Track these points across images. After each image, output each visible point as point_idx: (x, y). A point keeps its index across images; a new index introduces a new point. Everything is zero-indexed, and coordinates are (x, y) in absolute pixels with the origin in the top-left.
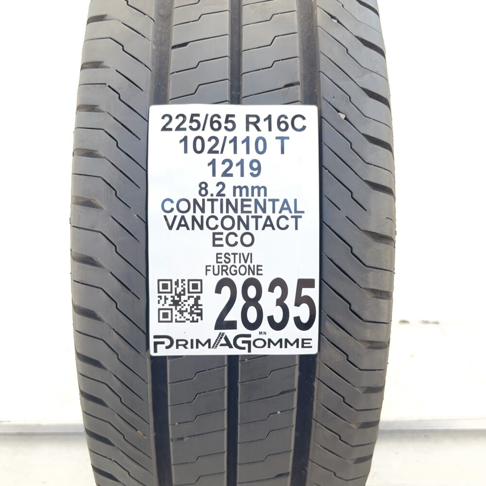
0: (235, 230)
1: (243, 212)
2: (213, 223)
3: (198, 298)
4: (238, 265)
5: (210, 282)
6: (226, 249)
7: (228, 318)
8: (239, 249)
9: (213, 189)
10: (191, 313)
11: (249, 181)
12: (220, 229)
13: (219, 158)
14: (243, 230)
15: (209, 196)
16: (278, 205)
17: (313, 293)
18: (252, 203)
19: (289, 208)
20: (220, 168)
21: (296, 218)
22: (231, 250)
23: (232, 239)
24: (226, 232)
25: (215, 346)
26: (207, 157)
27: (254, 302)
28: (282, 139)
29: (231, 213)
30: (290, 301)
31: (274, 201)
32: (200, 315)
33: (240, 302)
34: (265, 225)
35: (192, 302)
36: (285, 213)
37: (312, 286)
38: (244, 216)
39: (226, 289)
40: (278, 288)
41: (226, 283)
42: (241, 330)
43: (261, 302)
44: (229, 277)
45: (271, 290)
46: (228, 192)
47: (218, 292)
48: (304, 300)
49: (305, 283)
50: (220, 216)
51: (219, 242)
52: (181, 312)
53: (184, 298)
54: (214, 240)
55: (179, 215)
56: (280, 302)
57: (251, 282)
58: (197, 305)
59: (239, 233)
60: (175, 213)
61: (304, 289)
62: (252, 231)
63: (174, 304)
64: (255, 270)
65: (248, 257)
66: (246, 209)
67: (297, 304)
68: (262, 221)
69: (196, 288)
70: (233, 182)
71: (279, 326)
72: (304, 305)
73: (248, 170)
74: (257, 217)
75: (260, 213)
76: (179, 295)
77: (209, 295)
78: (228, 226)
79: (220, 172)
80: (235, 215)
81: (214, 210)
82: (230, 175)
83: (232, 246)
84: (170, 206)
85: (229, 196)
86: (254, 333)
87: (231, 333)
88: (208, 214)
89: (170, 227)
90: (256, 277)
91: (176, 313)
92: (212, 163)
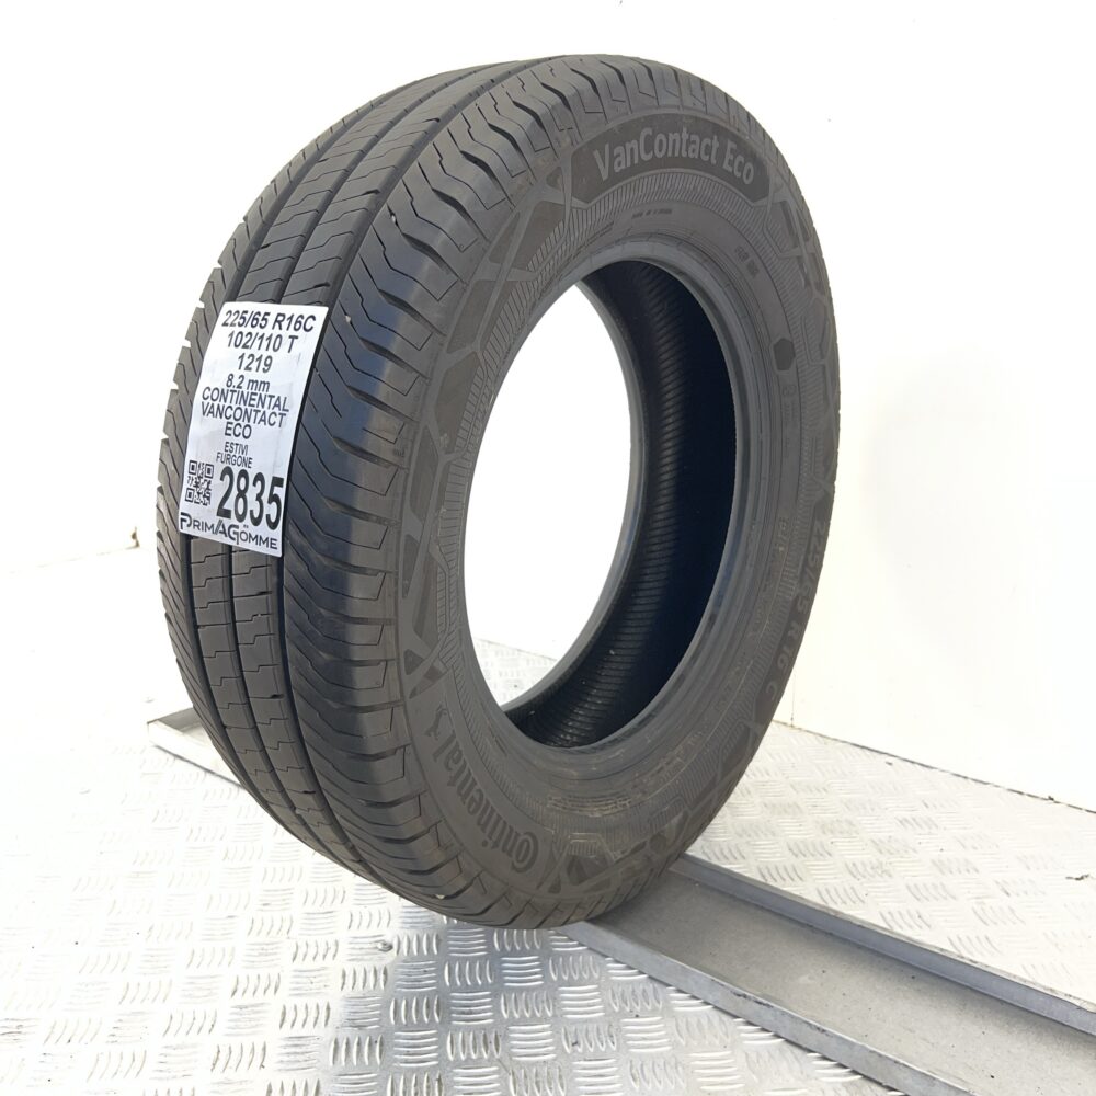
0: (240, 422)
1: (250, 405)
2: (229, 412)
3: (209, 483)
4: (237, 455)
5: (219, 468)
6: (233, 439)
7: (225, 507)
8: (240, 440)
9: (236, 381)
10: (204, 496)
11: (260, 376)
12: (232, 420)
13: (248, 352)
14: (246, 422)
15: (231, 388)
16: (274, 400)
17: (281, 492)
18: (257, 397)
19: (279, 406)
20: (246, 361)
21: (282, 415)
22: (235, 440)
23: (238, 430)
24: (235, 423)
25: (216, 533)
26: (240, 351)
27: (242, 494)
28: (293, 338)
29: (242, 406)
30: (265, 497)
31: (271, 396)
32: (209, 499)
33: (235, 492)
34: (261, 420)
35: (205, 485)
36: (276, 409)
37: (281, 485)
38: (249, 408)
39: (227, 477)
40: (259, 483)
41: (228, 471)
42: (234, 520)
43: (247, 495)
44: (231, 466)
45: (254, 484)
46: (244, 385)
47: (222, 479)
48: (274, 498)
49: (277, 482)
50: (234, 407)
51: (229, 432)
52: (199, 493)
53: (202, 481)
54: (227, 428)
55: (211, 402)
56: (259, 498)
57: (243, 474)
58: (208, 488)
59: (243, 425)
60: (209, 400)
61: (276, 488)
62: (251, 423)
63: (197, 486)
64: (247, 462)
65: (244, 449)
66: (252, 402)
67: (270, 502)
68: (259, 415)
69: (209, 472)
70: (250, 376)
71: (256, 522)
72: (274, 504)
73: (262, 366)
74: (257, 411)
75: (260, 408)
76: (200, 477)
77: (216, 480)
78: (237, 417)
79: (244, 366)
80: (243, 408)
81: (232, 400)
82: (250, 369)
83: (237, 436)
84: (208, 393)
85: (244, 389)
86: (241, 525)
87: (227, 522)
88: (227, 404)
89: (204, 414)
90: (246, 469)
91: (196, 494)
92: (242, 357)
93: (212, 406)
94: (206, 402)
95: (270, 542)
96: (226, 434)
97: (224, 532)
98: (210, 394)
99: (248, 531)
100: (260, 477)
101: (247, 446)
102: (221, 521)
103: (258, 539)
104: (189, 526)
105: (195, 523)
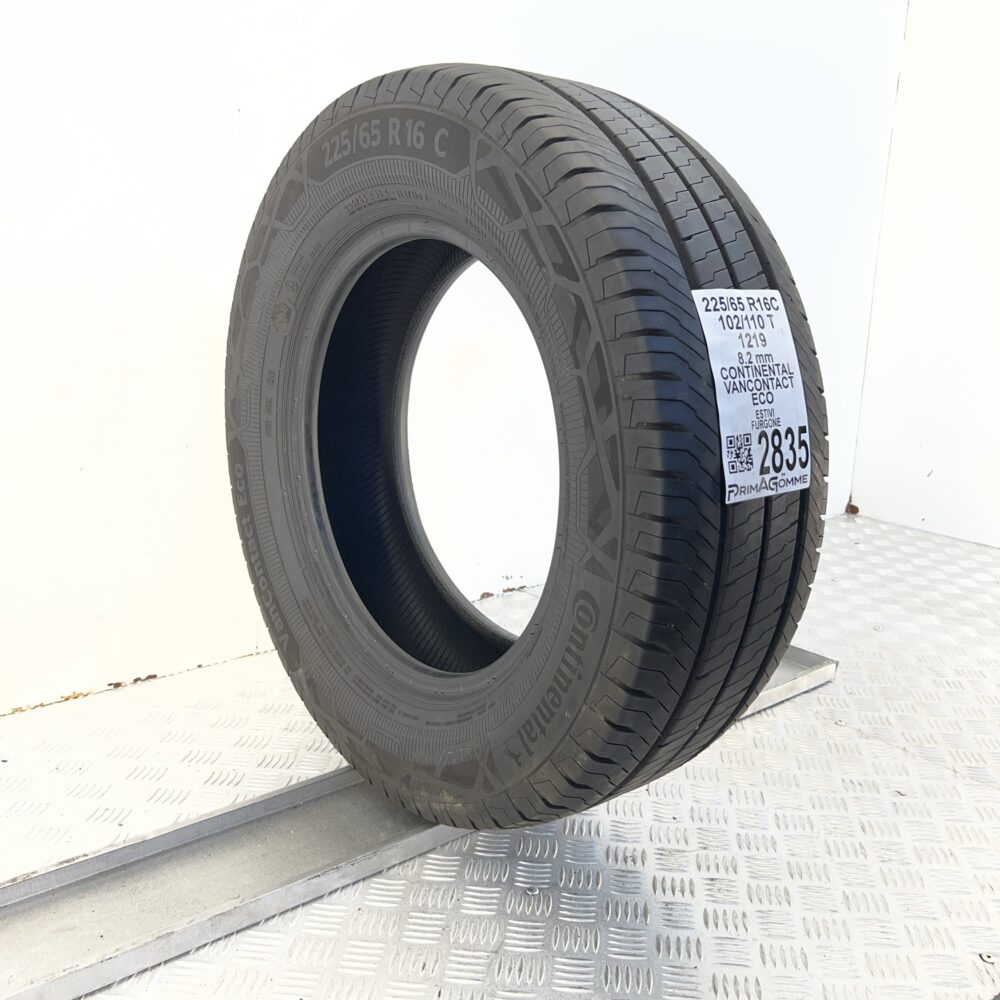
0: (762, 391)
1: (764, 375)
2: (751, 385)
3: (750, 450)
4: (767, 419)
5: (755, 435)
6: (760, 407)
7: (766, 465)
8: (766, 405)
9: (746, 358)
10: (747, 463)
11: (763, 351)
12: (755, 391)
13: (743, 333)
14: (767, 391)
15: (744, 365)
16: (780, 367)
17: (805, 437)
18: (767, 368)
19: (786, 371)
20: (746, 341)
21: (791, 378)
22: (763, 407)
23: (763, 398)
24: (758, 393)
25: (760, 490)
26: (736, 332)
27: (777, 449)
28: (770, 317)
29: (759, 377)
30: (796, 445)
31: (778, 365)
32: (751, 463)
33: (771, 449)
34: (777, 385)
35: (746, 453)
36: (785, 374)
37: (805, 432)
38: (765, 378)
39: (764, 440)
40: (789, 436)
41: (763, 435)
42: (773, 473)
43: (782, 448)
44: (765, 429)
45: (786, 438)
46: (753, 359)
47: (760, 443)
48: (802, 443)
49: (802, 430)
50: (753, 380)
51: (756, 401)
52: (741, 463)
53: (742, 450)
54: (754, 399)
55: (732, 381)
56: (792, 448)
57: (776, 433)
58: (750, 455)
59: (765, 392)
60: (730, 379)
61: (802, 435)
62: (771, 390)
63: (738, 456)
64: (777, 422)
65: (771, 412)
66: (765, 373)
67: (800, 448)
68: (774, 381)
69: (748, 441)
70: (755, 351)
71: (791, 467)
72: (803, 448)
73: (760, 342)
74: (772, 379)
75: (773, 376)
76: (739, 449)
77: (755, 446)
78: (759, 387)
79: (746, 345)
80: (760, 379)
81: (749, 375)
82: (752, 346)
83: (763, 403)
84: (725, 374)
85: (755, 363)
86: (779, 475)
87: (767, 477)
88: (747, 379)
89: (729, 392)
90: (777, 428)
91: (738, 464)
92: (740, 337)
93: (734, 383)
94: (727, 382)
95: (802, 479)
96: (755, 404)
97: (766, 487)
98: (727, 373)
99: (785, 478)
100: (789, 431)
101: (773, 410)
102: (763, 479)
103: (794, 480)
104: (735, 495)
105: (743, 490)
